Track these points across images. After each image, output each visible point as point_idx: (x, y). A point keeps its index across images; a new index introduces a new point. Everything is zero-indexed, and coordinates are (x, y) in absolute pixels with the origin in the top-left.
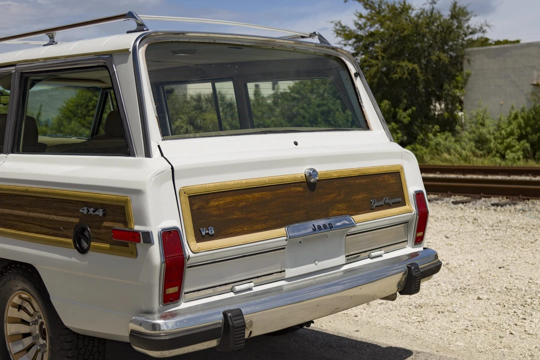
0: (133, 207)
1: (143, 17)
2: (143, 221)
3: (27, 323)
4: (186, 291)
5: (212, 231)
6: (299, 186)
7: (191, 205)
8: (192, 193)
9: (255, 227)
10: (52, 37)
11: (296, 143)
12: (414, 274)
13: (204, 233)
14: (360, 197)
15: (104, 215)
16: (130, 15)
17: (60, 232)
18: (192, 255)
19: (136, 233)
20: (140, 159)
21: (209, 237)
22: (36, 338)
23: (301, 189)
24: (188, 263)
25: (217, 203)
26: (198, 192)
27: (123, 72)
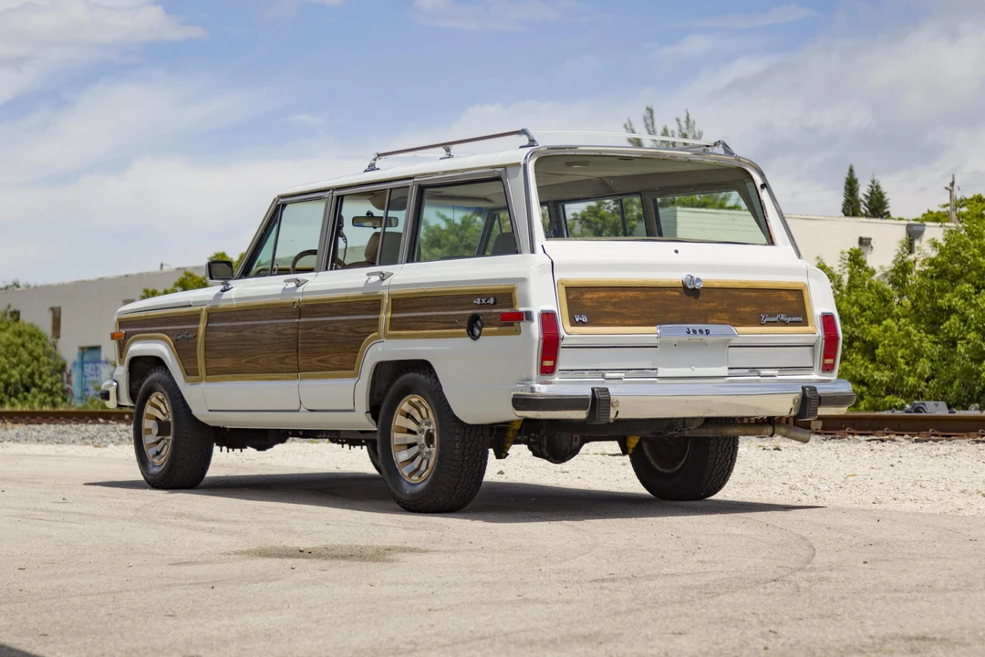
0: (518, 294)
1: (534, 133)
2: (526, 302)
3: (414, 433)
4: (561, 368)
5: (585, 319)
6: (676, 291)
7: (567, 295)
8: (569, 285)
9: (626, 322)
10: (448, 150)
11: (676, 252)
12: (808, 396)
13: (577, 320)
14: (747, 309)
15: (495, 303)
16: (523, 132)
17: (455, 325)
18: (566, 335)
19: (521, 313)
20: (526, 255)
21: (582, 324)
22: (422, 447)
23: (677, 294)
24: (562, 343)
25: (591, 296)
26: (574, 284)
27: (514, 185)
